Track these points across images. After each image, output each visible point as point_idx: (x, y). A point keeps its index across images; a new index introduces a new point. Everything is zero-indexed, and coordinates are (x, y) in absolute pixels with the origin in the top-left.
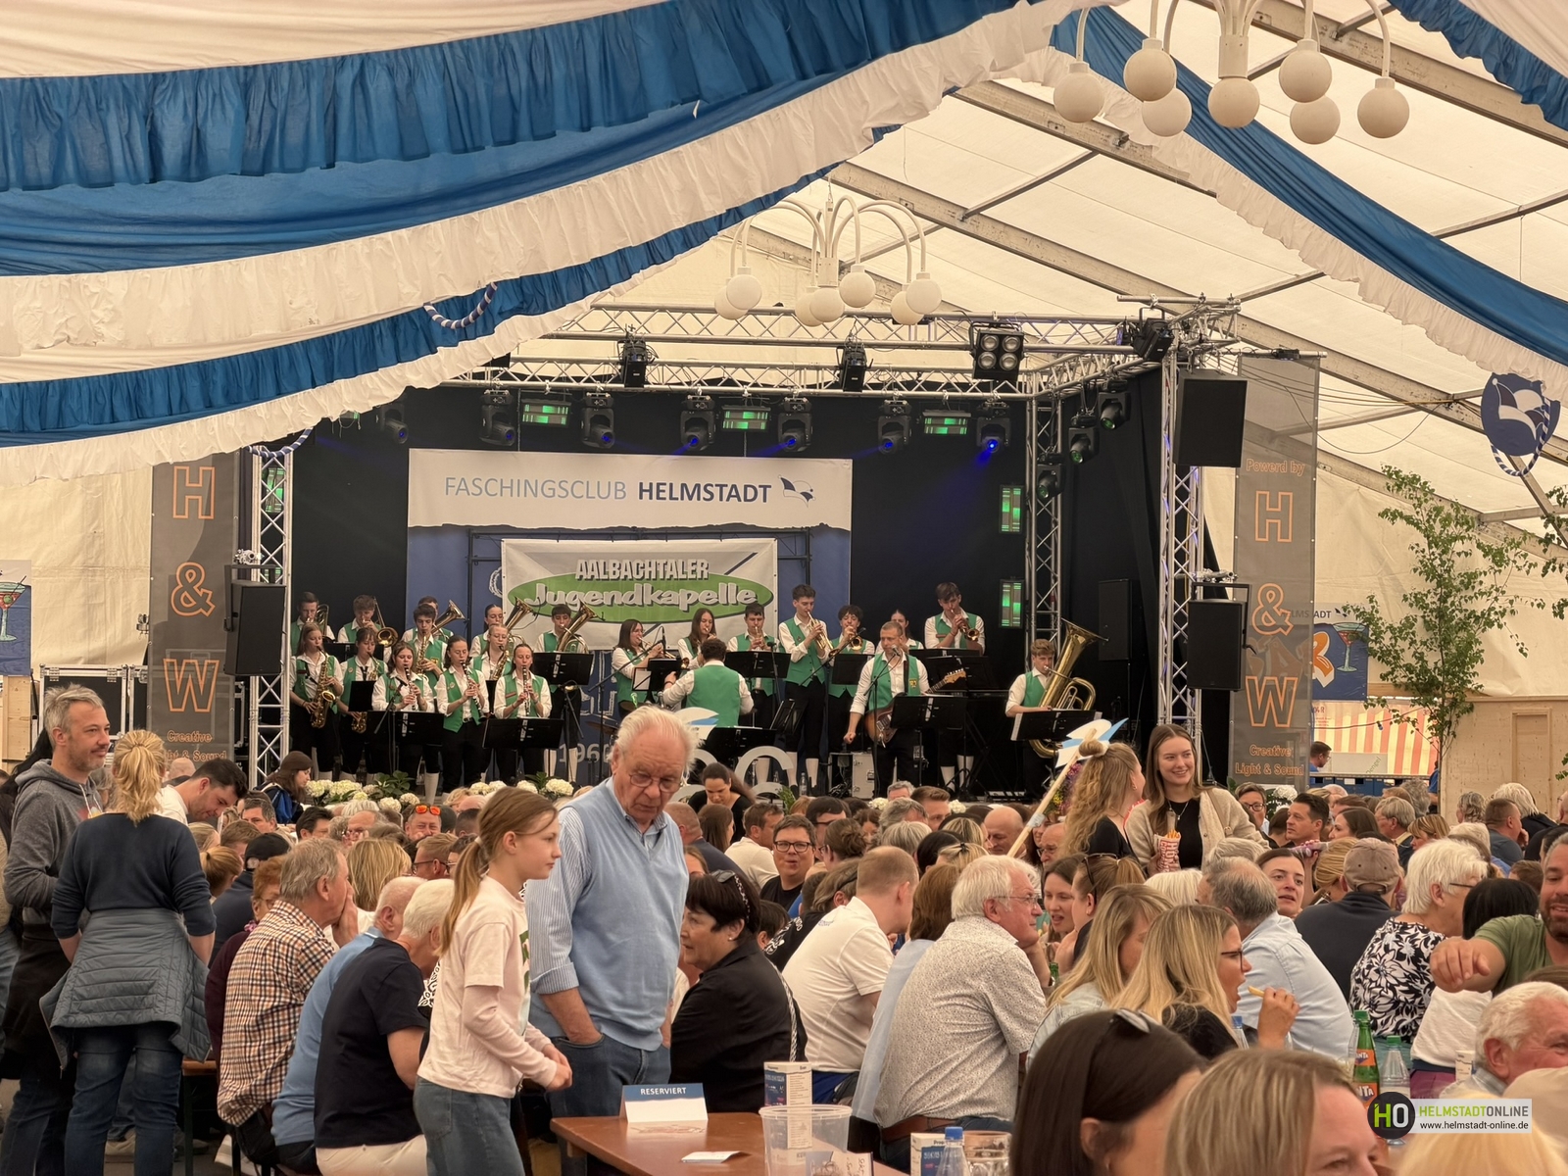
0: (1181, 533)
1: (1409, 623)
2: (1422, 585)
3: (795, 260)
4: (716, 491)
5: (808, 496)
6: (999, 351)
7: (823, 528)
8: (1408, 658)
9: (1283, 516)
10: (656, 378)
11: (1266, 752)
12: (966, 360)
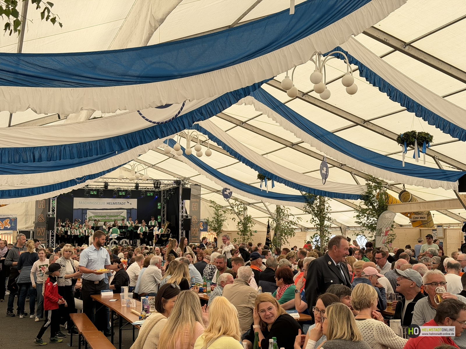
0: (182, 209)
1: (213, 221)
2: (215, 216)
3: (129, 171)
4: (118, 203)
5: (131, 204)
6: (157, 184)
7: (133, 208)
8: (213, 226)
9: (196, 207)
10: (109, 188)
11: (194, 239)
12: (153, 185)
